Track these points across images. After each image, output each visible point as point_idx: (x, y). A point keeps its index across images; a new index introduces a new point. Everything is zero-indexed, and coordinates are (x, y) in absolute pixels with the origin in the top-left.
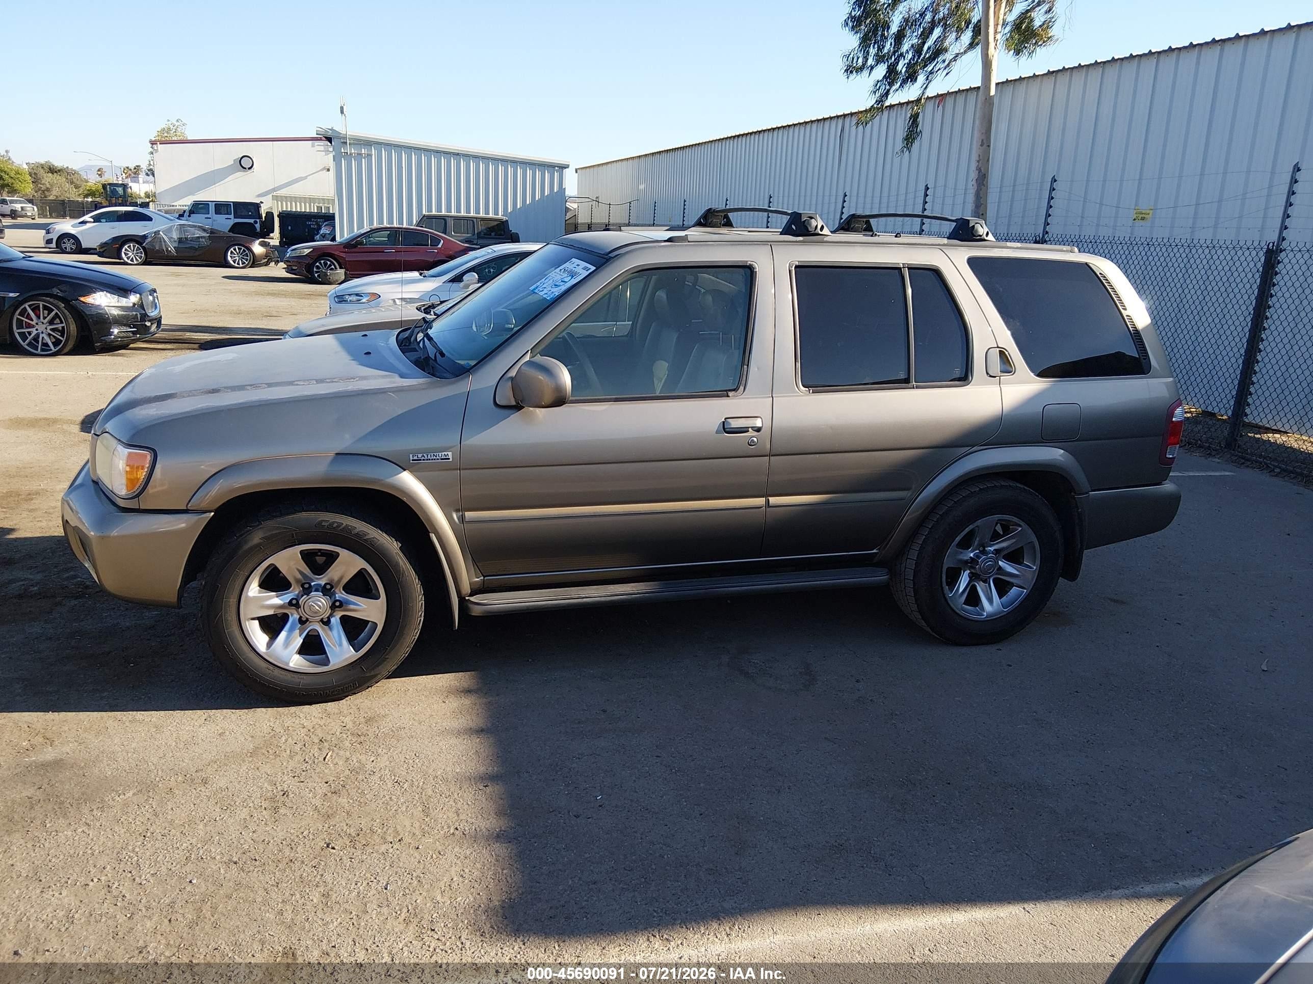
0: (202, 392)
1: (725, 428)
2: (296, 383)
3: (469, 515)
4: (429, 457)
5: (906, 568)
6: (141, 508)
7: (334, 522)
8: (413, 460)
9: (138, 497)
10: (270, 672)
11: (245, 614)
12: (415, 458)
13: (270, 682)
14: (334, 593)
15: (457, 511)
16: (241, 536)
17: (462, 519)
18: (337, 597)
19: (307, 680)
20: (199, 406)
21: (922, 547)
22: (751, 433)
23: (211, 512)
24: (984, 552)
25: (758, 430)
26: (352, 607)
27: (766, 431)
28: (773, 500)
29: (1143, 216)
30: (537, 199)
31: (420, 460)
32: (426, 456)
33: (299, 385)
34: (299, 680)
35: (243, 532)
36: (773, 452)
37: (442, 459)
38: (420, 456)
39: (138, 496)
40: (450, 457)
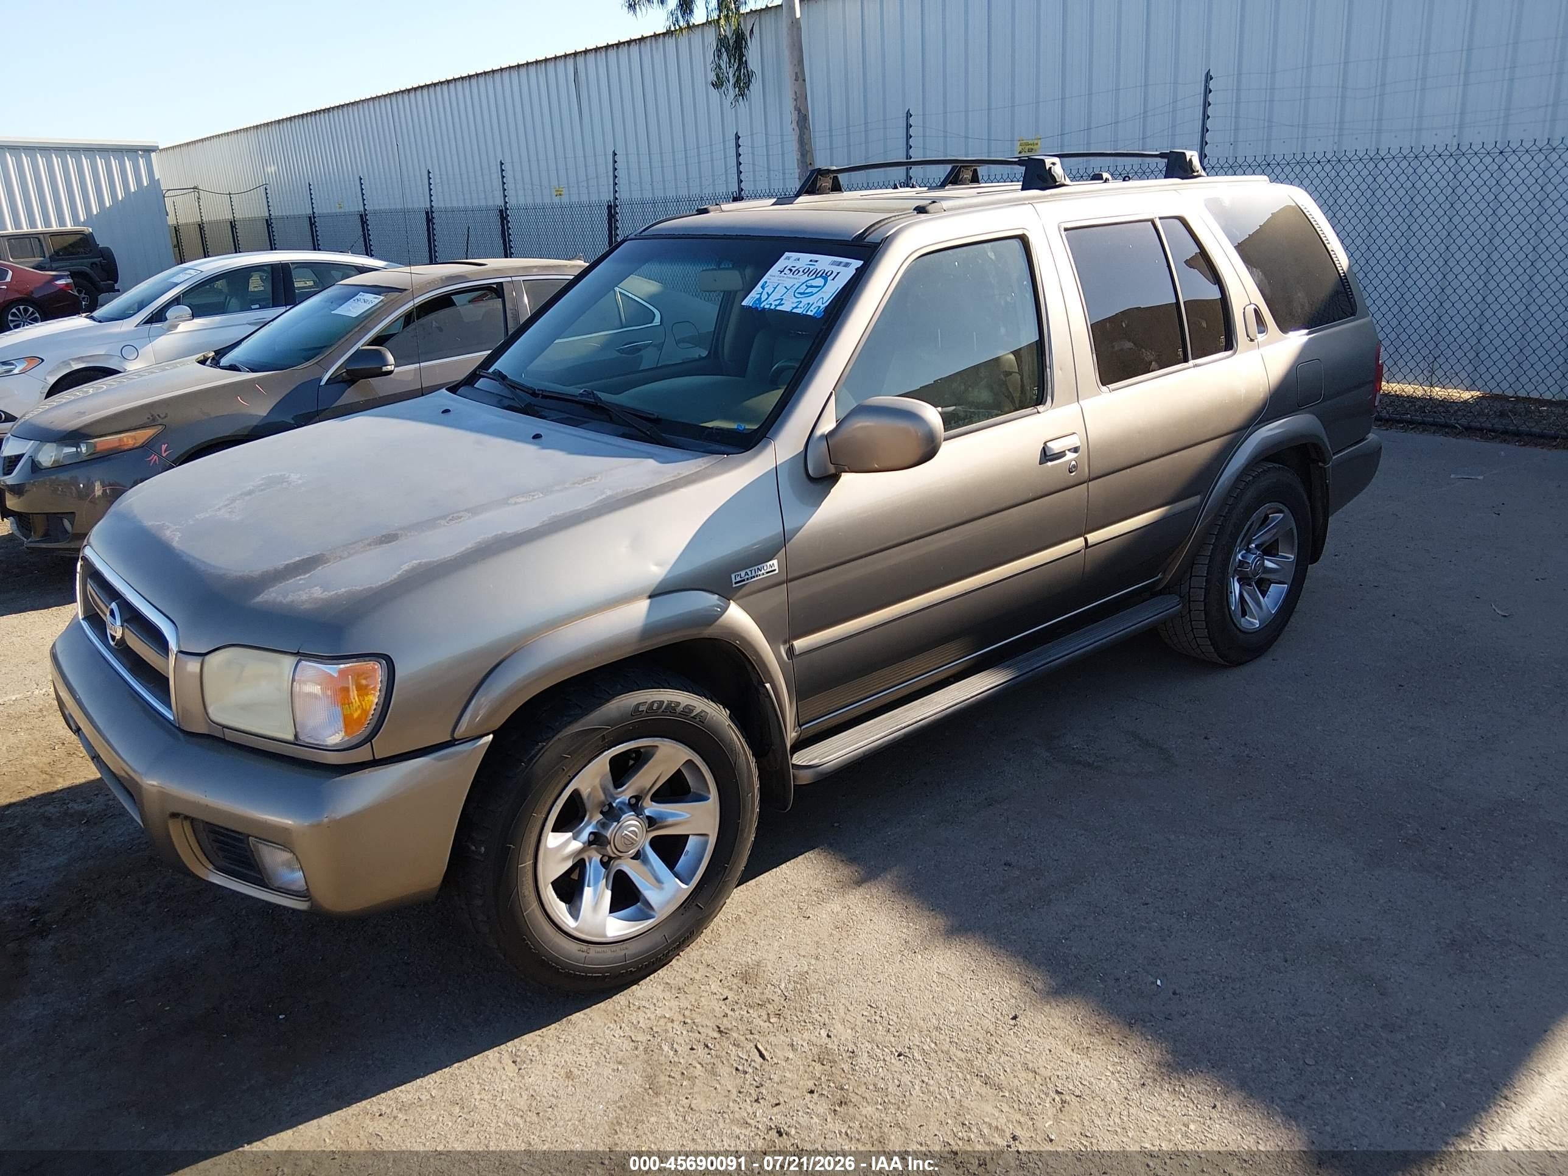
0: (369, 545)
1: (1046, 455)
2: (512, 501)
3: (800, 644)
4: (753, 574)
5: (1190, 588)
6: (377, 758)
7: (653, 702)
8: (736, 583)
9: (371, 741)
10: (584, 954)
11: (544, 878)
12: (738, 579)
13: (584, 970)
14: (643, 809)
15: (785, 642)
16: (531, 759)
17: (791, 651)
18: (647, 812)
19: (632, 949)
20: (405, 567)
21: (1212, 558)
22: (1070, 456)
23: (488, 734)
24: (1248, 550)
25: (1076, 450)
26: (670, 820)
27: (1083, 450)
28: (1093, 537)
29: (1030, 147)
30: (120, 198)
31: (744, 580)
32: (749, 573)
33: (519, 503)
34: (623, 953)
35: (533, 753)
36: (1092, 476)
37: (767, 573)
38: (743, 573)
39: (369, 739)
40: (776, 567)
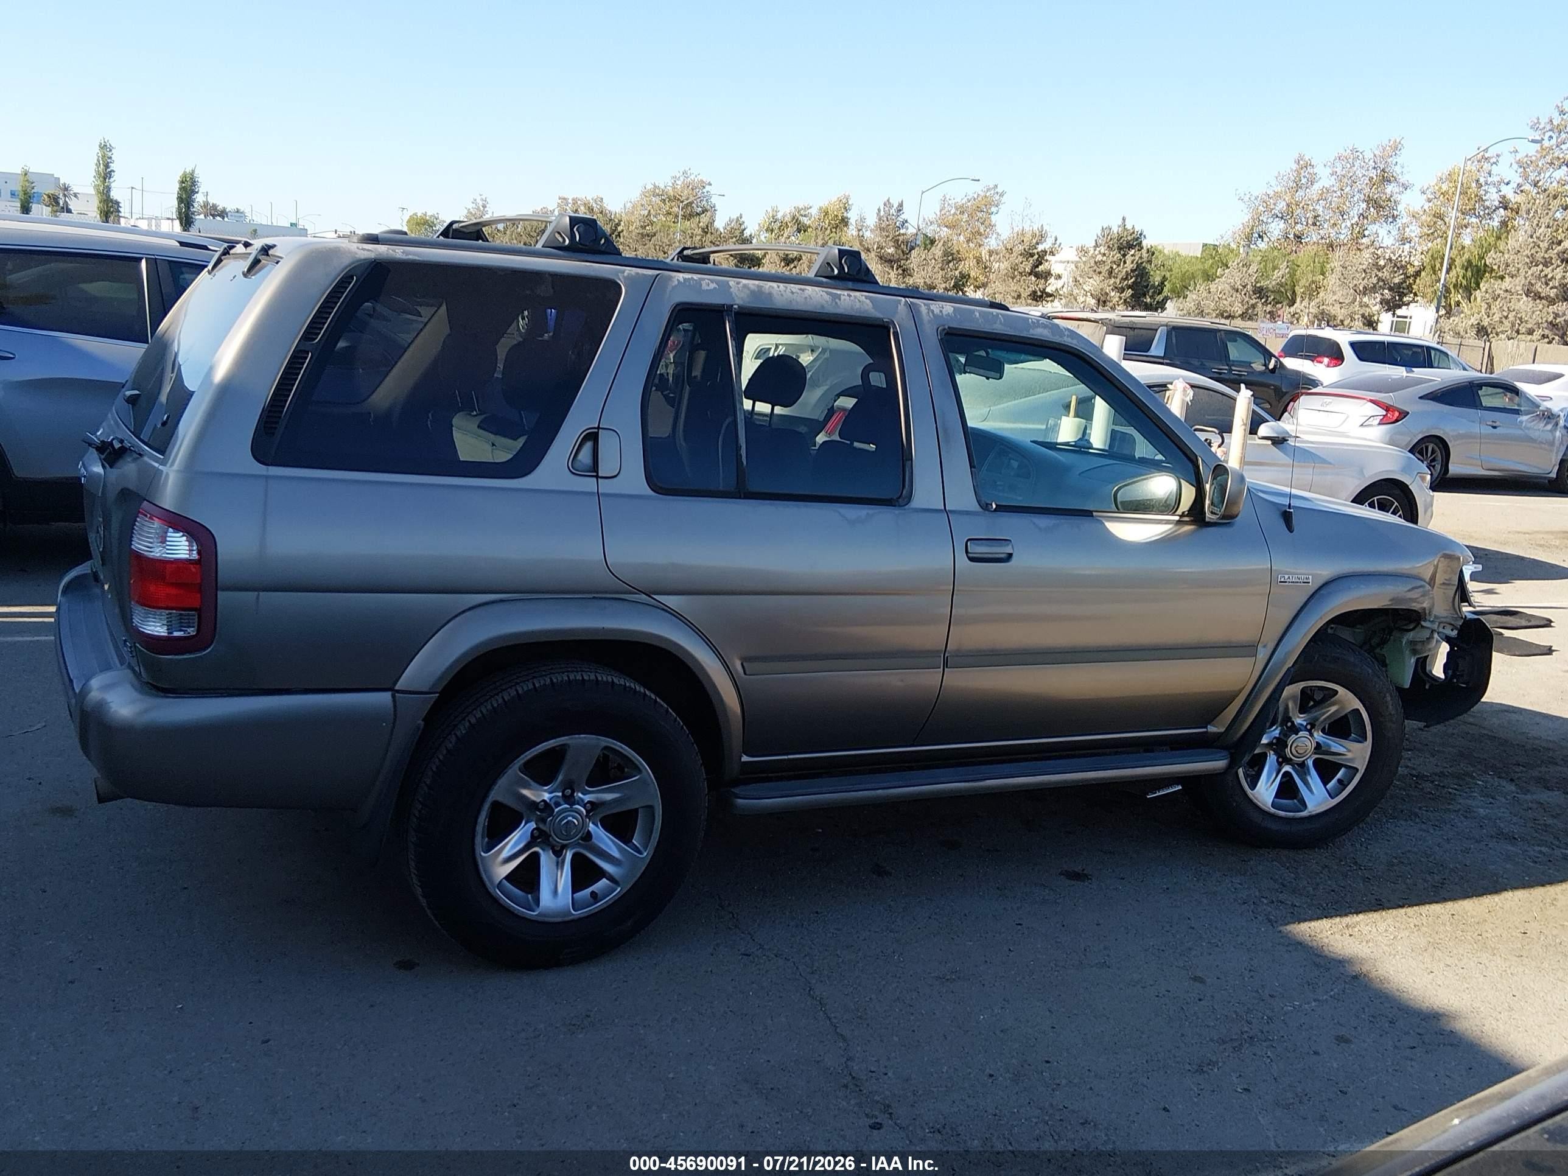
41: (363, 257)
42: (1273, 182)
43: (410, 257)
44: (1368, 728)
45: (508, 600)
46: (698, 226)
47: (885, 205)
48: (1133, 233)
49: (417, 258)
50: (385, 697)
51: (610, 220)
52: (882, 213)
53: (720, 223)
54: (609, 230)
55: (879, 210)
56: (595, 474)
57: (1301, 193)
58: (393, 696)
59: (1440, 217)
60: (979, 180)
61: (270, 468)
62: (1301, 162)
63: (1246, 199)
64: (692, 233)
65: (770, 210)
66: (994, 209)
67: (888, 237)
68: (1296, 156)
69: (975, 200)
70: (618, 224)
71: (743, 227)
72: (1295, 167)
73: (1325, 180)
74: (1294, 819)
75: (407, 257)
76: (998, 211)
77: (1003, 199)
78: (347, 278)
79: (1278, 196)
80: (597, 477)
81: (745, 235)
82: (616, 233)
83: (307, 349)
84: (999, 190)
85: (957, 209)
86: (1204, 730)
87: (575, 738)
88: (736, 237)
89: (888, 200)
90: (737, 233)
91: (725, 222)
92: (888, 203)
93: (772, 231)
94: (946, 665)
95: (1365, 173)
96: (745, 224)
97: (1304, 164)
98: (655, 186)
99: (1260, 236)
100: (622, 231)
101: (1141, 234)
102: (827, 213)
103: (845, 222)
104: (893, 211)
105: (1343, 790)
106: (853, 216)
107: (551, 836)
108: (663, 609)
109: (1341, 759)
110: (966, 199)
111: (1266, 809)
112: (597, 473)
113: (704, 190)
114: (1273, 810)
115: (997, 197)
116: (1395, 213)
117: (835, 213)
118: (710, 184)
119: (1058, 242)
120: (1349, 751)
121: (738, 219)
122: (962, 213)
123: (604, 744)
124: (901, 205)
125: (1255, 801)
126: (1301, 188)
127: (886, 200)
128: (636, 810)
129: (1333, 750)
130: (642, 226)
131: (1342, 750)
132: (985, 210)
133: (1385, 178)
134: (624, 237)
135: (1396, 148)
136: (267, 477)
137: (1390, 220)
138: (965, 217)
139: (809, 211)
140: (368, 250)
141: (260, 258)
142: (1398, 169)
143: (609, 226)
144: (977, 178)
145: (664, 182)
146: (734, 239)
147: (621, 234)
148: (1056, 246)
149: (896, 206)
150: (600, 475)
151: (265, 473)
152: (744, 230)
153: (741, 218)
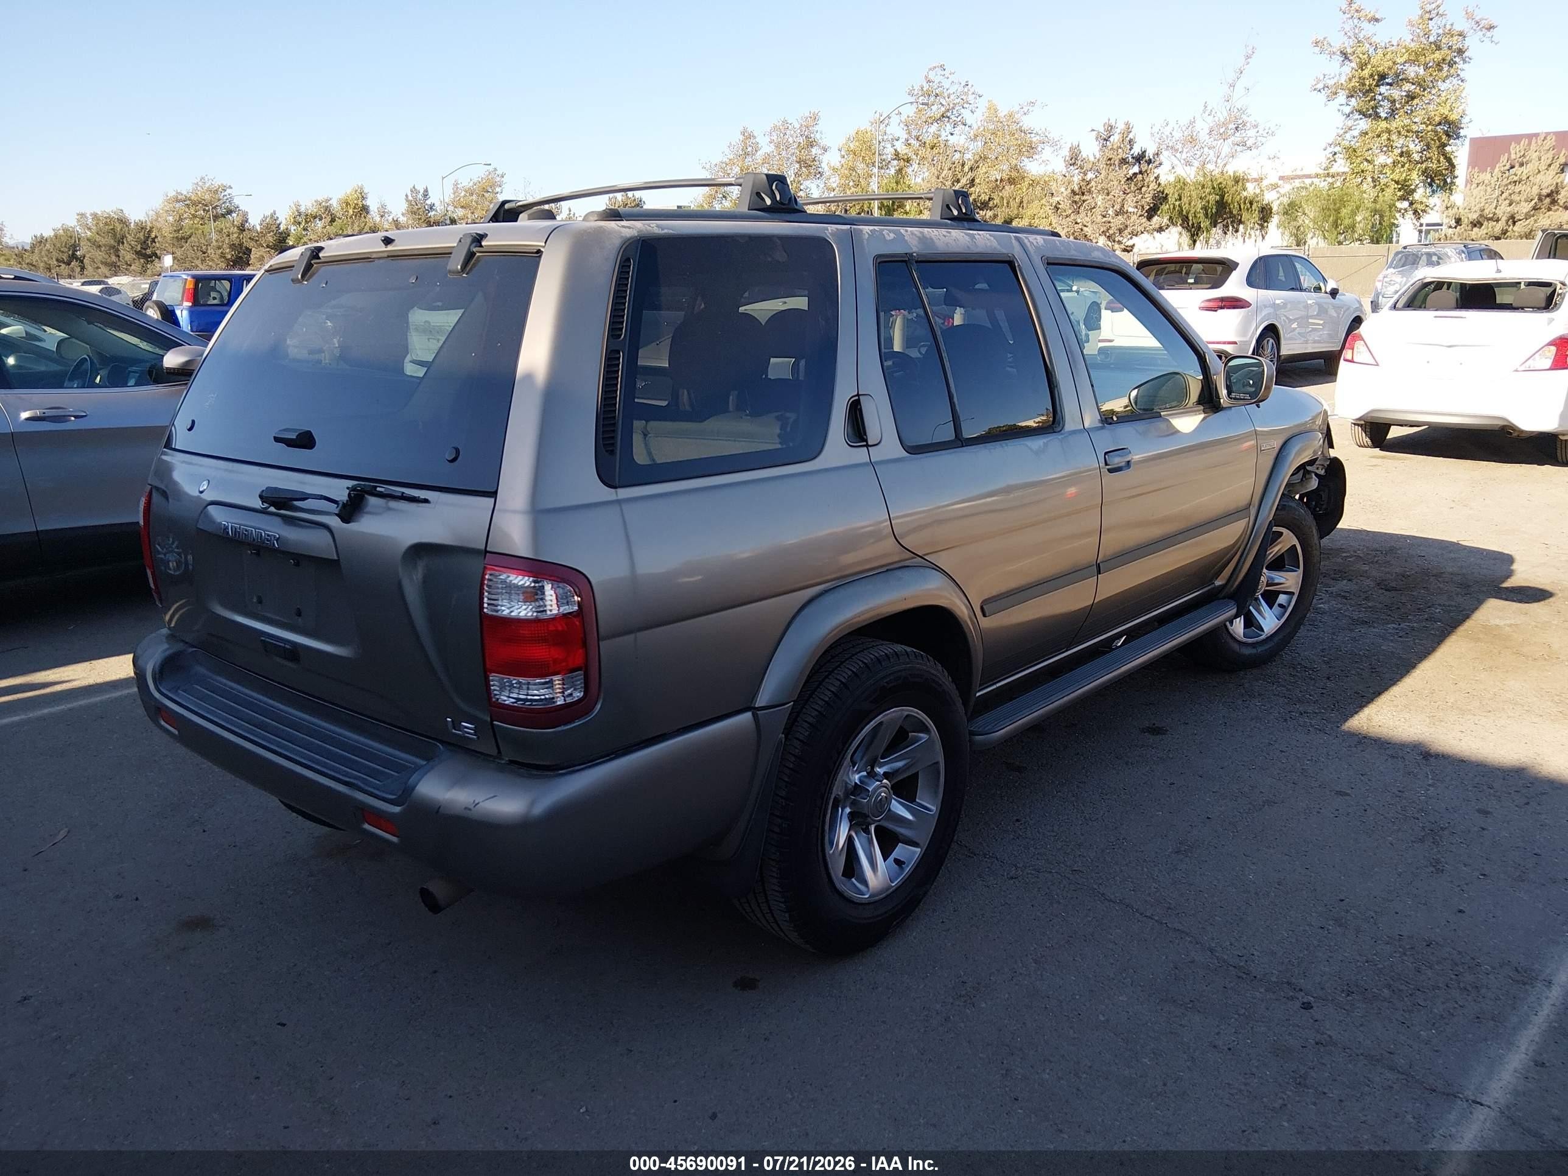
41: (628, 236)
42: (727, 151)
43: (666, 231)
44: (1301, 558)
45: (831, 589)
46: (233, 225)
47: (411, 191)
48: (635, 200)
49: (671, 231)
50: (745, 718)
51: (142, 228)
52: (410, 198)
53: (255, 221)
54: (142, 238)
55: (407, 196)
56: (865, 443)
57: (749, 159)
58: (753, 714)
59: (853, 169)
60: (490, 165)
61: (620, 490)
62: (746, 134)
63: (708, 166)
64: (228, 232)
65: (293, 205)
66: (498, 189)
67: (420, 219)
68: (742, 129)
69: (480, 182)
70: (150, 231)
71: (278, 222)
72: (741, 137)
73: (766, 147)
74: (1257, 643)
75: (663, 232)
76: (502, 190)
77: (504, 180)
78: (625, 262)
79: (731, 163)
80: (867, 446)
81: (282, 229)
82: (150, 240)
83: (617, 348)
84: (499, 172)
85: (466, 191)
86: (1213, 586)
87: (888, 714)
88: (273, 231)
89: (414, 187)
90: (274, 228)
91: (260, 219)
92: (414, 190)
93: (300, 223)
94: (1099, 572)
95: (794, 138)
96: (280, 219)
97: (748, 136)
98: (177, 193)
99: (724, 197)
100: (156, 237)
101: (640, 201)
102: (347, 204)
103: (365, 209)
104: (420, 196)
105: (1286, 612)
106: (373, 204)
107: (869, 816)
108: (933, 569)
109: (1283, 588)
110: (472, 182)
111: (1239, 639)
112: (866, 441)
113: (226, 193)
114: (1245, 640)
115: (498, 179)
116: (820, 170)
117: (355, 202)
118: (230, 187)
119: (572, 213)
120: (1287, 580)
121: (272, 216)
122: (472, 194)
123: (906, 713)
124: (426, 191)
125: (1234, 635)
126: (748, 155)
127: (412, 187)
128: (918, 772)
129: (1276, 581)
130: (175, 231)
131: (1282, 580)
132: (490, 190)
133: (811, 144)
134: (159, 242)
135: (815, 118)
136: (619, 502)
137: (818, 176)
138: (474, 197)
139: (330, 202)
140: (629, 228)
141: (474, 250)
142: (818, 136)
143: (142, 234)
144: (488, 163)
145: (186, 187)
146: (272, 233)
147: (156, 240)
148: (571, 215)
149: (422, 192)
150: (870, 443)
151: (614, 497)
152: (280, 224)
153: (275, 214)
